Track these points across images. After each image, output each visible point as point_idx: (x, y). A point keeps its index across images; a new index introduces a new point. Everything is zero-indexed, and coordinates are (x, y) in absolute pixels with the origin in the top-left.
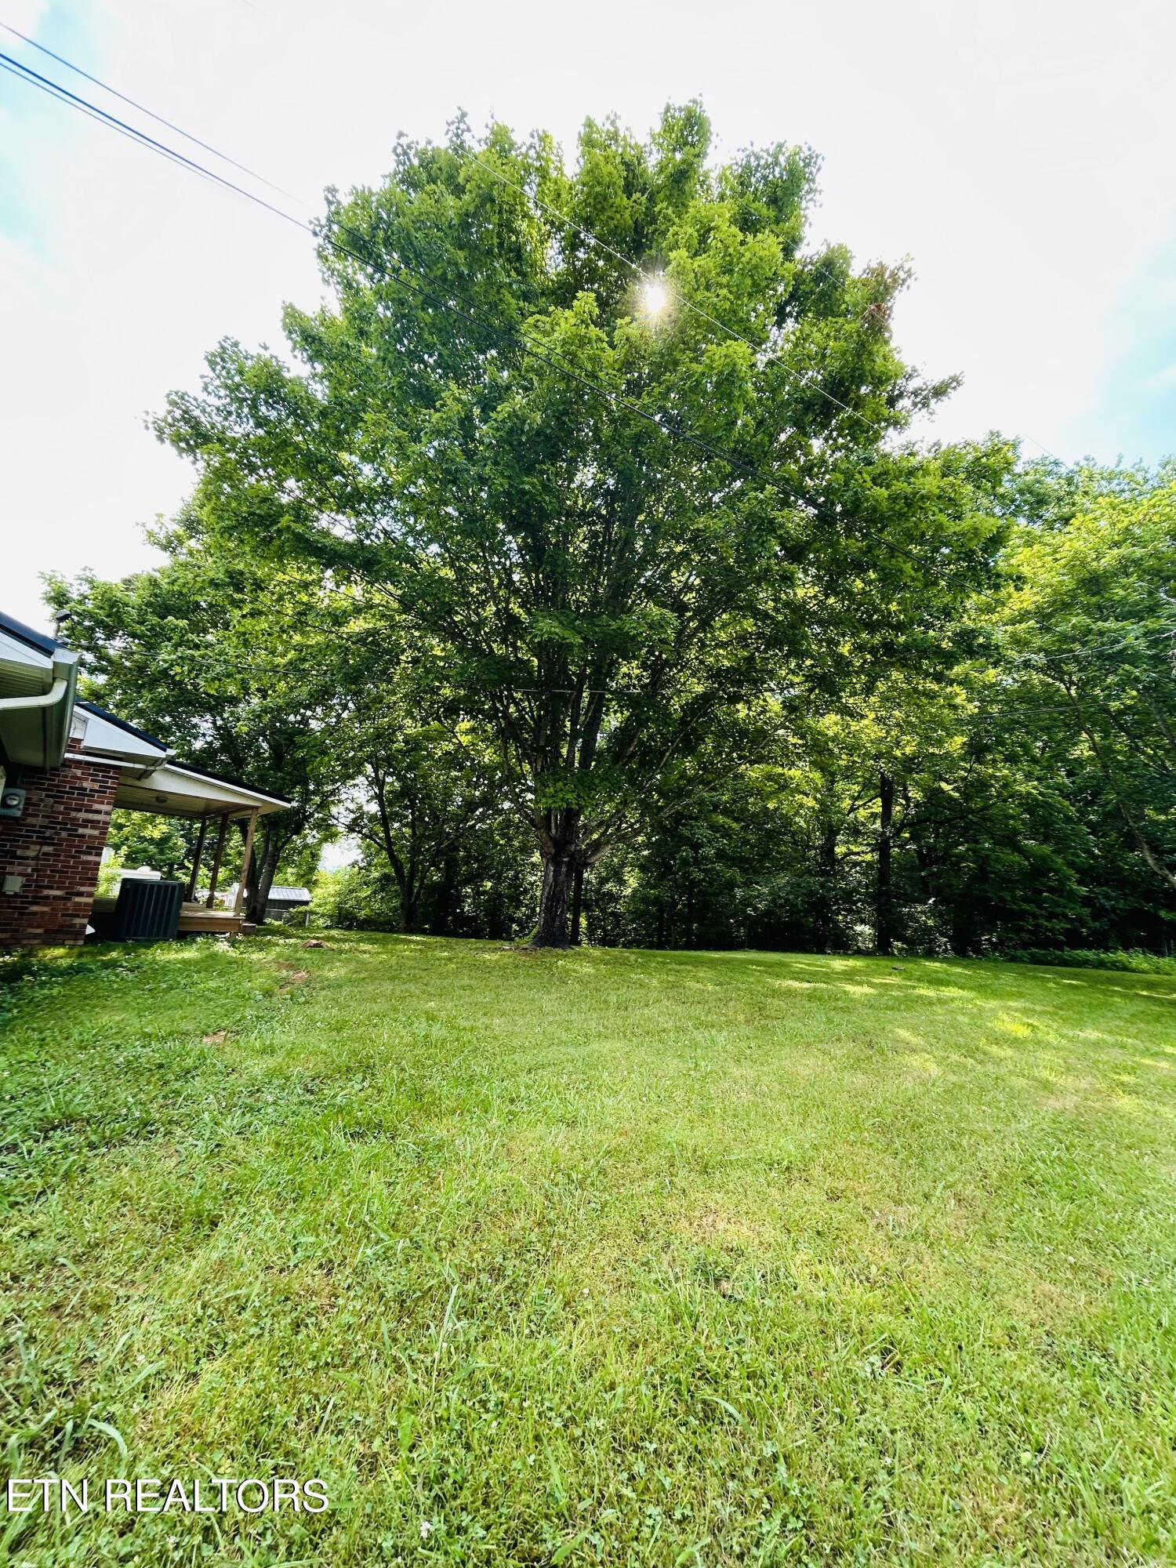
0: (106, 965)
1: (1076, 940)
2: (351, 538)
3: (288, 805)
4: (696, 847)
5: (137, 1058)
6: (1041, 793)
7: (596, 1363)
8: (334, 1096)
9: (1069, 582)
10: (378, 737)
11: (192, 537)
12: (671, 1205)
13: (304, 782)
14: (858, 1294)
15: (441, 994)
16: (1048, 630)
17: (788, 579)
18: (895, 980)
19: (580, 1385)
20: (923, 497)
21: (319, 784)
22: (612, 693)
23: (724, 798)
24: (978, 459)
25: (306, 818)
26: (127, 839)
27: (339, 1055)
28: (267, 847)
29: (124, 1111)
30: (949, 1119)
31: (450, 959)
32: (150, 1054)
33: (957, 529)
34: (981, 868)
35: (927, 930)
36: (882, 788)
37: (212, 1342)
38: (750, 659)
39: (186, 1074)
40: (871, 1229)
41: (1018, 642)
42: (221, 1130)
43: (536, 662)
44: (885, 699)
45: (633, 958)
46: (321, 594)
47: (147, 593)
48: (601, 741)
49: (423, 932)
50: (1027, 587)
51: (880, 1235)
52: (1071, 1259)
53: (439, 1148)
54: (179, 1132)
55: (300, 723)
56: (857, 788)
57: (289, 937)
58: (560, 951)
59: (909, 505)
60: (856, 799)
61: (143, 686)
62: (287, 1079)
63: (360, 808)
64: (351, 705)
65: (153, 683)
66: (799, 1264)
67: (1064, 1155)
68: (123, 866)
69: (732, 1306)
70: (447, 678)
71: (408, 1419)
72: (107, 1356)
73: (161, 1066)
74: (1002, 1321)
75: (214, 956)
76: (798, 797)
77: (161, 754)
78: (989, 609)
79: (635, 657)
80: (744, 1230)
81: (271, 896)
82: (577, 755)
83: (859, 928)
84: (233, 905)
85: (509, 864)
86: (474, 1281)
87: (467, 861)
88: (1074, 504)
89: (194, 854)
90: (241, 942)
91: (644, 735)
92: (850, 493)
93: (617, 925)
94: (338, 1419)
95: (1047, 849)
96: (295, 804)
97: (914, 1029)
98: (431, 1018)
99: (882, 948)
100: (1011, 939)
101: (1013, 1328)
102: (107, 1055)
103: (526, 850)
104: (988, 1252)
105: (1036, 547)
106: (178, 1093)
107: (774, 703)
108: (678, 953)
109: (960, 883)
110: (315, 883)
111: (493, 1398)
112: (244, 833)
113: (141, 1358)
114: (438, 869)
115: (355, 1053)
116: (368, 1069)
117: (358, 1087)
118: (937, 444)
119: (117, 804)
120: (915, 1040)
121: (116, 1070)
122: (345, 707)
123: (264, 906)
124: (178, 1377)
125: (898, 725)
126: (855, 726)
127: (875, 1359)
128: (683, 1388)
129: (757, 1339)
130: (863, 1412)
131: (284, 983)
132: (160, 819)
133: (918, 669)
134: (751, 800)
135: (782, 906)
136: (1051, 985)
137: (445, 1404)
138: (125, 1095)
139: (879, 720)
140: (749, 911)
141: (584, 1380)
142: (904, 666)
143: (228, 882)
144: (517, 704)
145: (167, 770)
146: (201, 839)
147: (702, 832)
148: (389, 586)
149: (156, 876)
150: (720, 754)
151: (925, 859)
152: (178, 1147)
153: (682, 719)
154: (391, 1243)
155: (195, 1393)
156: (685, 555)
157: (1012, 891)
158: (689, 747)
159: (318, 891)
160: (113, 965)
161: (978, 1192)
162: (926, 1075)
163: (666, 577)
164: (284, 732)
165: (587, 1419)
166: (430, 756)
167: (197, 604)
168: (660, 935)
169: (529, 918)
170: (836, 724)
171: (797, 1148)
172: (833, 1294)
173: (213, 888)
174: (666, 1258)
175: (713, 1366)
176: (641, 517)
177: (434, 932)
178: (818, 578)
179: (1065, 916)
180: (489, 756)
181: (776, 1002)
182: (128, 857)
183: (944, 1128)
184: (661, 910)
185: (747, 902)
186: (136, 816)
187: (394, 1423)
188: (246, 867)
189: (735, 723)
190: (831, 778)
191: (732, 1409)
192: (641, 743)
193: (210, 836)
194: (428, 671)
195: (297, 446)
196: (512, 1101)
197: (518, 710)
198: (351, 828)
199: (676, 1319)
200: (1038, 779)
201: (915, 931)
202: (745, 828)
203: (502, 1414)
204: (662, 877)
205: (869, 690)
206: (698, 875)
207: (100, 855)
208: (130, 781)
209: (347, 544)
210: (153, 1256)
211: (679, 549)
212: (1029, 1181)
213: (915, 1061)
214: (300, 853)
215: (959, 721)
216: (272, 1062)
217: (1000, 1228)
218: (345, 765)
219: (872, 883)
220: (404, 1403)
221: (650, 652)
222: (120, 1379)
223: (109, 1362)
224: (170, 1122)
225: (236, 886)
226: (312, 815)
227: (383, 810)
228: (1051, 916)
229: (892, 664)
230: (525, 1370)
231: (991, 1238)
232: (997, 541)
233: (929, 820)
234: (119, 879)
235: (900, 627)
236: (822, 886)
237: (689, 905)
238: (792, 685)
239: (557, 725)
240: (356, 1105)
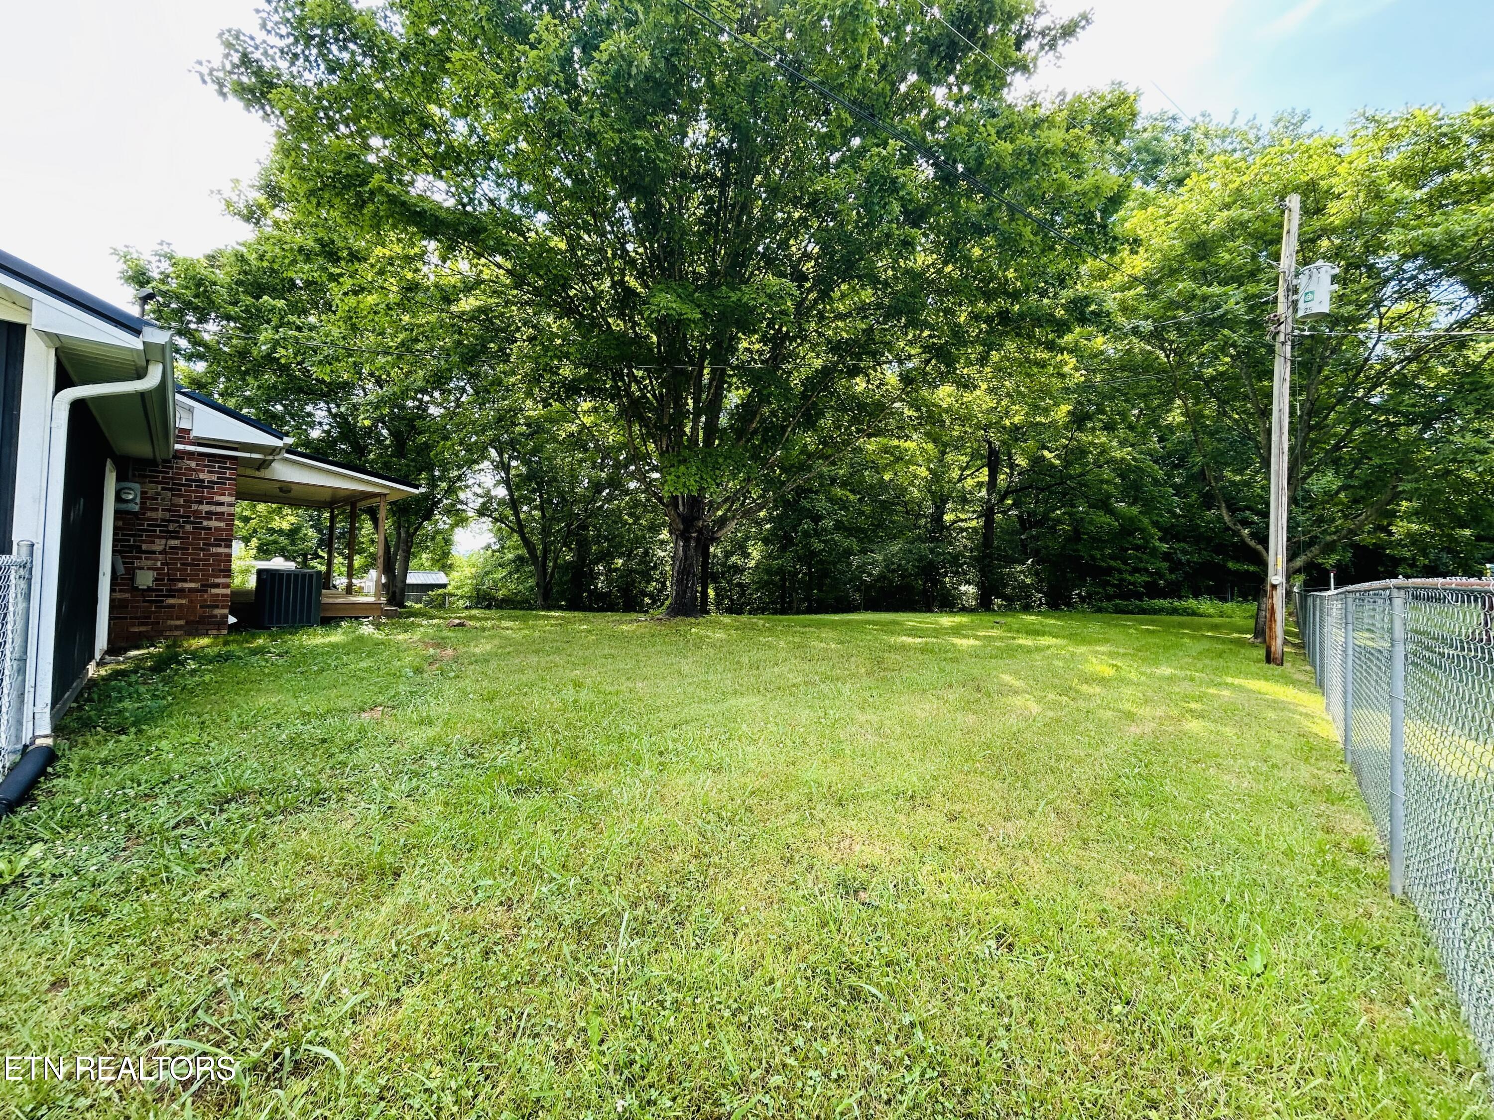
0: (254, 652)
1: (1154, 591)
2: (451, 203)
3: (416, 491)
4: (817, 519)
5: (299, 735)
6: (1134, 459)
7: (756, 964)
8: (494, 759)
9: (1179, 246)
10: (500, 419)
11: (275, 206)
12: (812, 834)
13: (430, 468)
14: (977, 894)
15: (585, 662)
16: (1153, 297)
17: (908, 244)
18: (995, 633)
19: (743, 983)
20: (1047, 152)
21: (445, 470)
22: (733, 369)
23: (841, 472)
24: (1104, 110)
25: (435, 504)
26: (255, 531)
27: (495, 722)
28: (399, 534)
29: (295, 783)
30: (1049, 748)
31: (590, 631)
32: (313, 731)
33: (1079, 188)
34: (1076, 531)
35: (1024, 586)
36: (989, 458)
37: (410, 972)
38: (870, 331)
39: (349, 747)
40: (985, 842)
41: (1126, 309)
42: (391, 795)
43: (655, 339)
44: (998, 369)
45: (761, 622)
46: (425, 269)
47: (235, 270)
48: (723, 420)
49: (561, 608)
50: (1141, 250)
51: (993, 845)
52: (1151, 854)
53: (599, 798)
54: (351, 798)
55: (418, 408)
56: (965, 459)
57: (432, 618)
58: (693, 620)
59: (1032, 162)
60: (963, 469)
61: (247, 372)
62: (448, 746)
63: (489, 491)
64: (468, 388)
65: (257, 369)
66: (925, 875)
67: (1144, 772)
68: (255, 558)
69: (870, 911)
70: (567, 356)
71: (596, 1021)
72: (313, 992)
73: (324, 741)
74: (1095, 906)
75: (361, 639)
76: (912, 468)
77: (278, 443)
78: (1102, 276)
79: (755, 332)
80: (878, 851)
81: (409, 581)
82: (701, 433)
83: (963, 588)
84: (373, 591)
85: (638, 541)
86: (643, 908)
87: (597, 540)
88: (1188, 164)
89: (327, 542)
90: (385, 625)
91: (766, 410)
92: (974, 148)
93: (742, 594)
94: (533, 1025)
95: (1135, 510)
96: (423, 490)
97: (1016, 674)
98: (578, 685)
99: (984, 604)
100: (1097, 593)
101: (1104, 911)
102: (269, 734)
103: (654, 528)
104: (1081, 852)
105: (1150, 209)
106: (344, 764)
107: (891, 375)
108: (801, 617)
109: (1055, 545)
110: (451, 566)
111: (668, 998)
112: (375, 521)
113: (345, 991)
114: (571, 549)
115: (509, 720)
116: (523, 733)
117: (516, 749)
118: (1063, 93)
119: (241, 496)
120: (1017, 683)
121: (280, 747)
122: (463, 390)
123: (403, 591)
124: (382, 1004)
125: (1008, 395)
126: (968, 397)
127: (992, 943)
128: (833, 978)
129: (892, 935)
130: (983, 984)
131: (432, 662)
132: (287, 510)
133: (1030, 337)
134: (866, 473)
135: (894, 571)
136: (1132, 631)
137: (626, 1006)
138: (292, 768)
139: (990, 391)
140: (865, 577)
141: (746, 978)
142: (1018, 335)
143: (365, 569)
144: (638, 382)
145: (286, 459)
146: (332, 528)
147: (822, 504)
148: (499, 259)
149: (291, 566)
150: (839, 428)
151: (1024, 523)
152: (352, 811)
153: (803, 393)
154: (563, 881)
155: (399, 1016)
156: (803, 221)
157: (1102, 549)
158: (810, 422)
159: (455, 575)
160: (261, 651)
161: (1073, 806)
162: (1027, 713)
163: (784, 245)
164: (404, 418)
165: (751, 1008)
166: (555, 439)
167: (292, 280)
168: (783, 602)
169: (660, 591)
170: (949, 396)
171: (919, 779)
172: (954, 895)
173: (350, 575)
174: (810, 878)
175: (856, 959)
176: (759, 178)
177: (571, 607)
178: (937, 244)
179: (1146, 570)
180: (612, 436)
181: (893, 656)
182: (260, 549)
183: (1043, 755)
184: (783, 580)
185: (861, 568)
186: (261, 507)
187: (583, 1024)
188: (381, 553)
189: (854, 397)
190: (943, 449)
191: (874, 991)
192: (763, 421)
193: (341, 526)
194: (546, 349)
195: (379, 96)
196: (661, 754)
197: (640, 390)
198: (482, 512)
199: (824, 924)
200: (1132, 445)
201: (1014, 589)
202: (861, 500)
203: (678, 1010)
204: (783, 549)
205: (983, 360)
206: (818, 546)
207: (230, 546)
208: (250, 472)
209: (448, 209)
210: (343, 905)
211: (796, 215)
212: (1115, 794)
213: (1018, 701)
214: (433, 539)
215: (1067, 390)
216: (431, 732)
217: (1092, 834)
218: (469, 450)
219: (977, 548)
220: (590, 1008)
221: (770, 325)
222: (328, 1010)
223: (316, 997)
224: (341, 790)
225: (373, 573)
226: (440, 500)
227: (511, 494)
228: (1136, 570)
229: (1007, 333)
230: (694, 974)
231: (1085, 842)
232: (1115, 202)
233: (1031, 487)
234: (254, 571)
235: (1015, 296)
236: (932, 551)
237: (810, 573)
238: (909, 357)
239: (679, 404)
240: (516, 766)
